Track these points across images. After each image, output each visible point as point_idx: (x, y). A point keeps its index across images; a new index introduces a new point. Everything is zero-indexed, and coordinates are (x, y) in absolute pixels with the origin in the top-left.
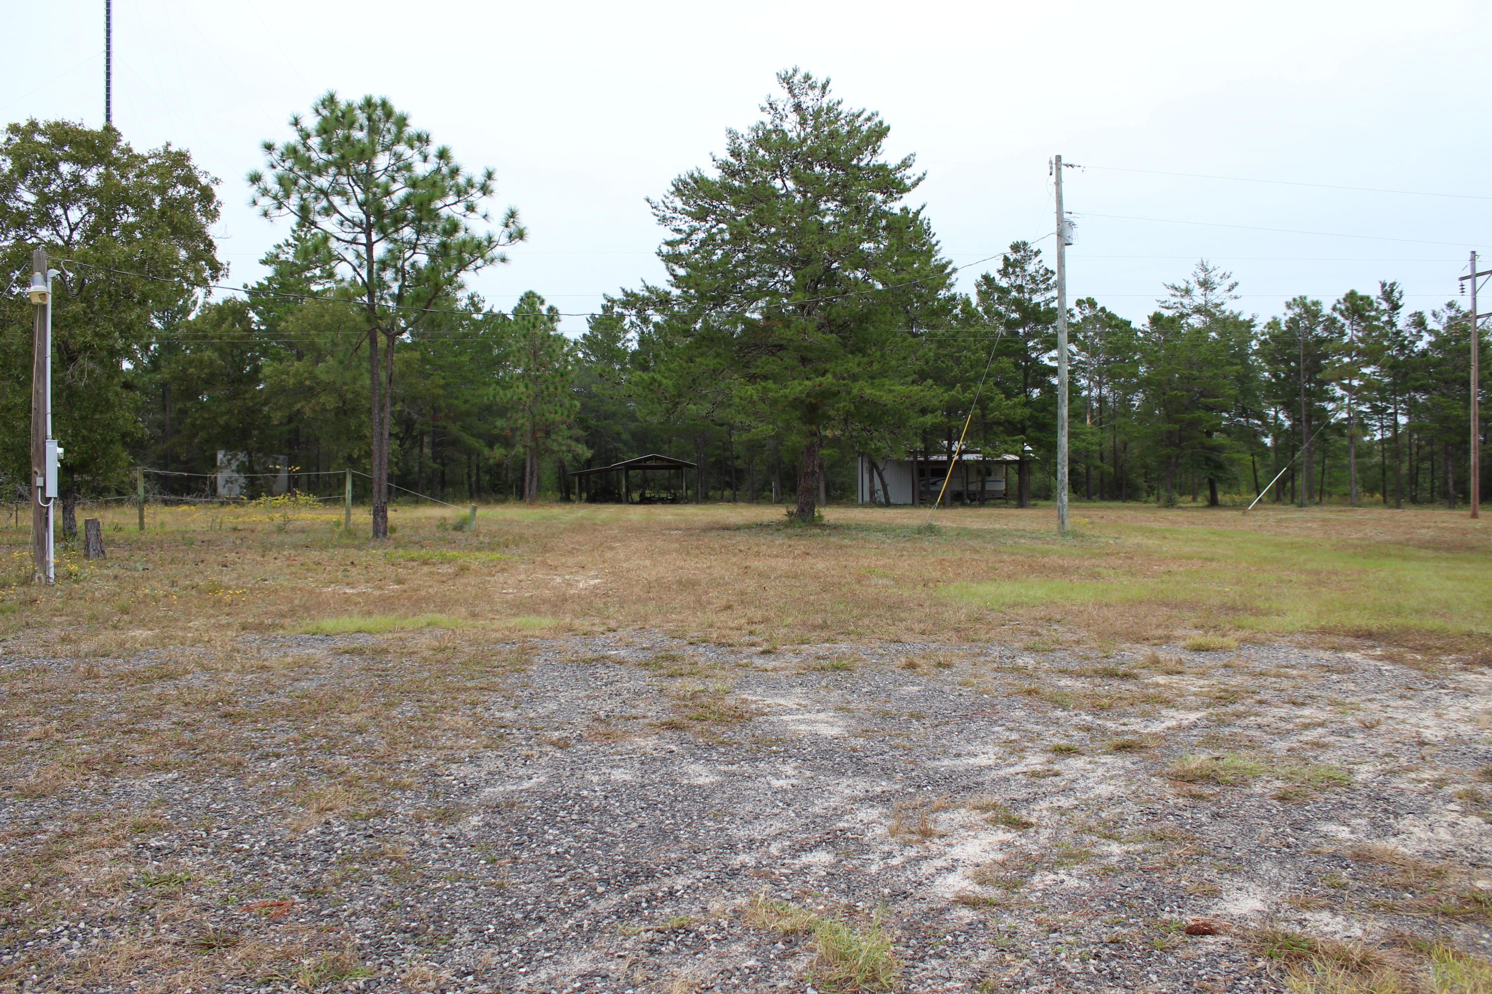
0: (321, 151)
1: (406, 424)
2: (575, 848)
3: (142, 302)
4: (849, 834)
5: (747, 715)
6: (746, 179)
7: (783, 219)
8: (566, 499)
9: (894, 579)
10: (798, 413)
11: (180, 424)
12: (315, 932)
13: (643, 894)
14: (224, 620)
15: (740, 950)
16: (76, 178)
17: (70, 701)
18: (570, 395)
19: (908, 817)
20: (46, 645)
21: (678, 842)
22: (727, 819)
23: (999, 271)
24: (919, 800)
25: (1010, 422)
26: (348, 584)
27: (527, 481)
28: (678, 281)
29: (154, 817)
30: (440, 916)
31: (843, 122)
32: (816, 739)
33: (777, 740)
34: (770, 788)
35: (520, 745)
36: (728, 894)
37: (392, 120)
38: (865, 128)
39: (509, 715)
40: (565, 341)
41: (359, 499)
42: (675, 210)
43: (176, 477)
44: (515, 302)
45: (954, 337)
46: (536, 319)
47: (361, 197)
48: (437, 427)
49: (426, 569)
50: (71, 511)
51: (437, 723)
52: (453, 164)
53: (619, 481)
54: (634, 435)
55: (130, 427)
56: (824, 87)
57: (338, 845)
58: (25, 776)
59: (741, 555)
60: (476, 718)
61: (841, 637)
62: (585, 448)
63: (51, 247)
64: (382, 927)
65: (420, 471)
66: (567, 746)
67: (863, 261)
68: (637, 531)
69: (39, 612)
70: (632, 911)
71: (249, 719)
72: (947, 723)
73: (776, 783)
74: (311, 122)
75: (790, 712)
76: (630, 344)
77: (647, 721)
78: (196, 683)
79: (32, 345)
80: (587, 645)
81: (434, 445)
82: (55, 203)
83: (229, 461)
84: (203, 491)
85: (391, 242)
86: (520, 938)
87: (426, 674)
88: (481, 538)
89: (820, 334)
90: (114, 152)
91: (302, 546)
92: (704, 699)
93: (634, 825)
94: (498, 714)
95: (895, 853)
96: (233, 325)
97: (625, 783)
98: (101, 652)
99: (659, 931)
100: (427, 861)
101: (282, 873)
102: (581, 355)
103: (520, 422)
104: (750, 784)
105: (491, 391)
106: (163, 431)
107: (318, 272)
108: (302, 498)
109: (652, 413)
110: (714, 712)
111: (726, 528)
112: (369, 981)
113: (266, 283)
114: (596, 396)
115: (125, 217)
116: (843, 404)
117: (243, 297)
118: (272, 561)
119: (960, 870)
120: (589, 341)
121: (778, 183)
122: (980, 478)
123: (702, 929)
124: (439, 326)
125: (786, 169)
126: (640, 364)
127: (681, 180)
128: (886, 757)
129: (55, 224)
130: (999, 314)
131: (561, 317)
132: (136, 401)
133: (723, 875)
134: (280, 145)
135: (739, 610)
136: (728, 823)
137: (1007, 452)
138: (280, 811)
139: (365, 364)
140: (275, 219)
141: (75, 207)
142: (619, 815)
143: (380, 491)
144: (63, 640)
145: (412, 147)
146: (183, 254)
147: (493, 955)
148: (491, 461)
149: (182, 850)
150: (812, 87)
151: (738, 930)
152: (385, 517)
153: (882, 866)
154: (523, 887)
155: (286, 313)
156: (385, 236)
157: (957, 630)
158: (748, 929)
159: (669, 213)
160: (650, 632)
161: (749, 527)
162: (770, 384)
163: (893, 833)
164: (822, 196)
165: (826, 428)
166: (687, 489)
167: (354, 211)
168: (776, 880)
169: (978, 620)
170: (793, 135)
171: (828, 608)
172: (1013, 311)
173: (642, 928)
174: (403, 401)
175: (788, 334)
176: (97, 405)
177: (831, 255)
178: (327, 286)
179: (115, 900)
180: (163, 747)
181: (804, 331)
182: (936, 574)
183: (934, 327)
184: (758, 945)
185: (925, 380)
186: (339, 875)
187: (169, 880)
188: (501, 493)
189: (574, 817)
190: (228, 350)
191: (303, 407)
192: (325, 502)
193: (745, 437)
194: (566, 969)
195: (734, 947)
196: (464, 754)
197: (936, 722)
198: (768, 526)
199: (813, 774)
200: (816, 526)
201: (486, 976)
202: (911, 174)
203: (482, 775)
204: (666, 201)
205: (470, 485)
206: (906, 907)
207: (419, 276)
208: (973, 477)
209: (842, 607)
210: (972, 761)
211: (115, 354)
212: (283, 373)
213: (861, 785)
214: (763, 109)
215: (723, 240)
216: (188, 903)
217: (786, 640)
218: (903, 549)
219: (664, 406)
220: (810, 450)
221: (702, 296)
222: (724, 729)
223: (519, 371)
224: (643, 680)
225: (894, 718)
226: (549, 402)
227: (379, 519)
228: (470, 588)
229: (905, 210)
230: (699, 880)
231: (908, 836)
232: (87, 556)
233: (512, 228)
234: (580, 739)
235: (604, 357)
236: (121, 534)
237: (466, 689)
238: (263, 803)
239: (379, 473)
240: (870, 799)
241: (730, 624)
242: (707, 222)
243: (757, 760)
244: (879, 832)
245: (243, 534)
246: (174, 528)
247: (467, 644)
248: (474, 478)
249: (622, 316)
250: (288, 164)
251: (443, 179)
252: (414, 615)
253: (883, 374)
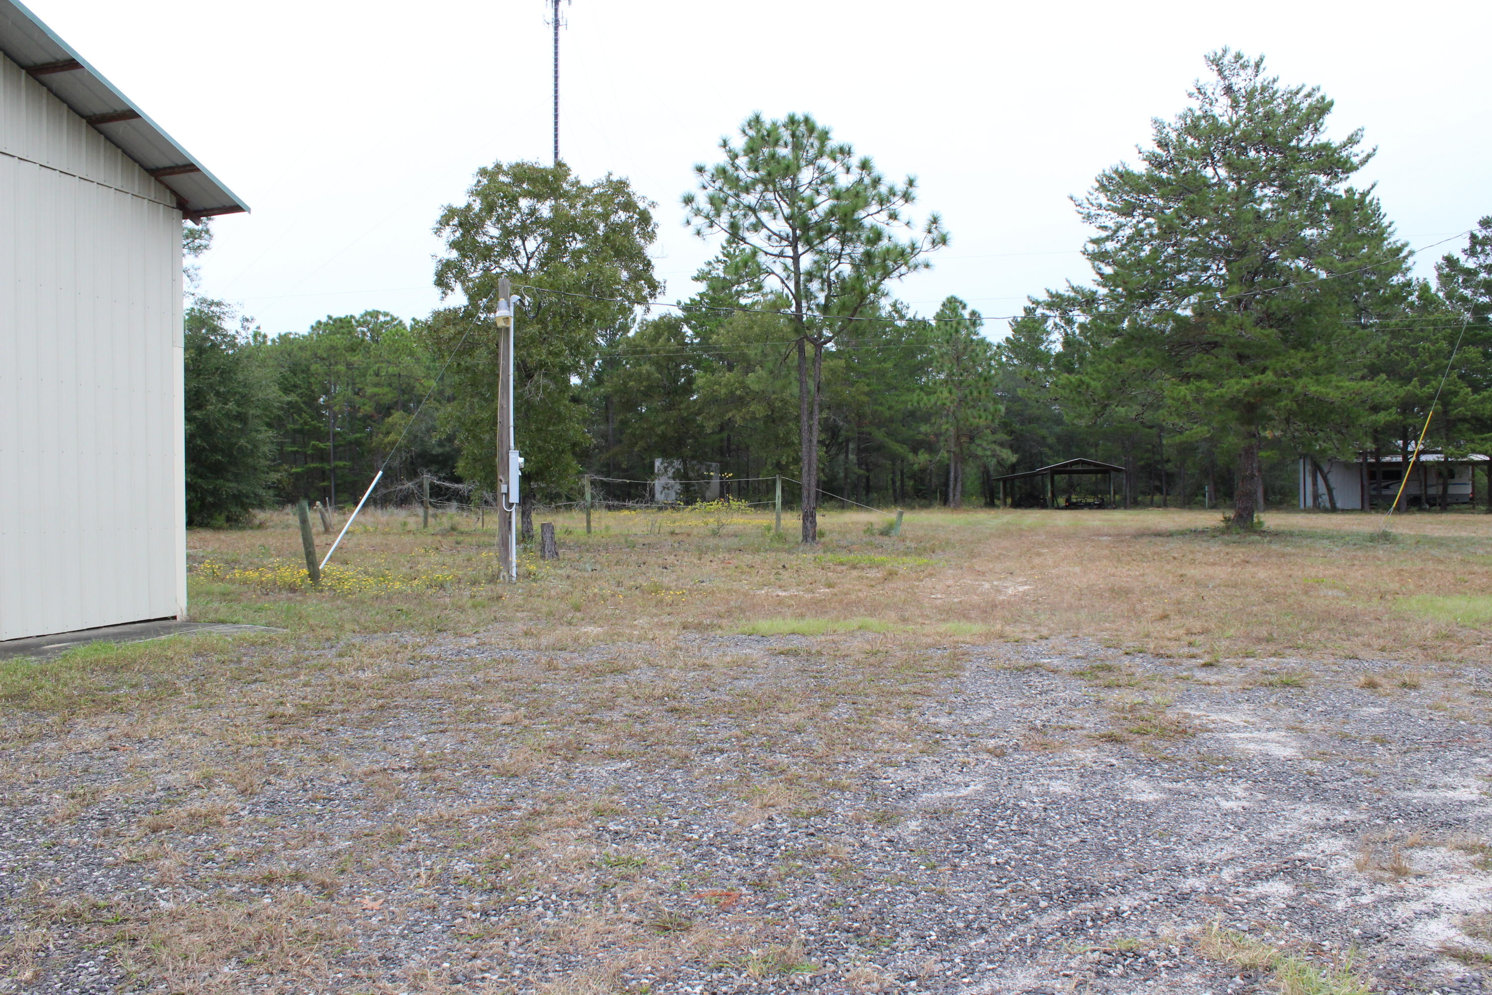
0: (749, 169)
1: (832, 431)
2: (1016, 860)
3: (589, 322)
4: (1309, 865)
5: (1190, 731)
6: (1175, 170)
7: (1216, 210)
8: (991, 504)
9: (1345, 590)
10: (1236, 413)
11: (621, 434)
12: (761, 924)
13: (1088, 912)
14: (666, 619)
15: (1194, 981)
16: (533, 212)
17: (535, 690)
18: (994, 399)
19: (1377, 851)
20: (512, 638)
21: (1123, 860)
22: (1173, 839)
23: (1464, 251)
24: (1389, 833)
25: (1478, 419)
26: (780, 587)
27: (952, 486)
28: (1105, 280)
29: (612, 802)
30: (882, 919)
31: (1280, 101)
32: (1267, 760)
33: (1225, 758)
34: (1219, 809)
35: (956, 751)
36: (1179, 919)
37: (815, 135)
38: (1305, 106)
39: (944, 721)
40: (989, 345)
41: (789, 503)
42: (1100, 206)
43: (618, 484)
44: (938, 308)
45: (1409, 327)
46: (959, 323)
47: (787, 211)
48: (862, 433)
49: (855, 573)
50: (529, 516)
51: (873, 726)
52: (875, 174)
53: (1044, 486)
54: (1059, 438)
55: (579, 438)
56: (1257, 65)
57: (781, 841)
58: (500, 757)
59: (1176, 562)
60: (912, 723)
61: (1289, 651)
62: (1009, 452)
63: (512, 275)
64: (826, 925)
65: (846, 477)
66: (1004, 754)
67: (1305, 250)
68: (1066, 537)
69: (504, 607)
70: (1077, 930)
71: (693, 715)
72: (1417, 750)
73: (1226, 805)
74: (739, 143)
75: (1237, 729)
76: (1053, 346)
77: (1085, 732)
78: (644, 678)
79: (497, 365)
80: (1019, 652)
81: (859, 451)
82: (515, 235)
83: (666, 468)
84: (643, 496)
85: (817, 253)
86: (962, 947)
87: (860, 677)
88: (908, 543)
89: (1258, 329)
90: (564, 185)
91: (735, 550)
92: (1144, 712)
93: (1075, 840)
94: (932, 720)
95: (1363, 890)
96: (669, 340)
97: (1064, 796)
98: (559, 646)
99: (1105, 952)
100: (867, 863)
101: (729, 864)
102: (1004, 359)
103: (944, 427)
104: (1197, 804)
105: (915, 396)
106: (607, 441)
107: (746, 286)
108: (735, 504)
109: (1080, 416)
110: (1155, 727)
111: (1158, 534)
112: (815, 977)
113: (698, 298)
114: (1020, 399)
115: (574, 244)
116: (1285, 403)
117: (678, 313)
118: (709, 564)
119: (1444, 917)
120: (1013, 345)
121: (1209, 172)
122: (1441, 481)
123: (1152, 954)
124: (863, 333)
125: (1217, 156)
126: (1065, 367)
127: (1105, 175)
128: (1348, 783)
129: (515, 254)
130: (1464, 299)
131: (984, 321)
132: (584, 413)
133: (1172, 899)
134: (710, 168)
135: (1176, 620)
136: (1175, 843)
137: (1474, 452)
138: (726, 804)
139: (794, 374)
140: (707, 237)
141: (531, 238)
142: (1059, 829)
143: (809, 497)
144: (526, 634)
145: (835, 160)
146: (624, 275)
147: (936, 962)
148: (916, 467)
149: (637, 835)
150: (1244, 67)
151: (1190, 959)
152: (814, 523)
153: (1350, 904)
154: (963, 896)
155: (717, 327)
156: (811, 247)
157: (1423, 648)
158: (1202, 959)
159: (1093, 211)
160: (1083, 640)
161: (1182, 533)
162: (1205, 384)
163: (1361, 867)
164: (1257, 182)
165: (1265, 429)
166: (1115, 493)
167: (781, 226)
168: (1230, 908)
169: (1447, 637)
170: (1224, 120)
171: (1273, 620)
172: (1482, 295)
173: (1089, 948)
174: (829, 408)
175: (1224, 330)
176: (551, 418)
177: (1269, 245)
178: (756, 298)
179: (581, 876)
180: (617, 737)
181: (1241, 326)
182: (1394, 586)
183: (1388, 316)
184: (1214, 977)
185: (1377, 374)
186: (783, 870)
187: (628, 862)
188: (925, 498)
189: (1014, 827)
190: (664, 364)
191: (734, 416)
192: (755, 506)
193: (1178, 439)
194: (1010, 983)
195: (1187, 977)
196: (901, 758)
197: (1404, 748)
198: (1203, 532)
199: (1265, 797)
200: (1255, 532)
201: (929, 983)
202: (1357, 152)
203: (919, 779)
204: (1090, 198)
205: (895, 491)
206: (1381, 952)
207: (844, 286)
208: (1432, 479)
209: (1288, 619)
210: (1450, 794)
211: (566, 370)
212: (715, 384)
213: (1321, 813)
214: (1190, 95)
215: (1151, 235)
216: (645, 886)
217: (1229, 653)
218: (1354, 557)
219: (1092, 409)
220: (1249, 452)
221: (1130, 294)
222: (1167, 744)
223: (942, 376)
224: (1079, 690)
225: (1354, 741)
226: (973, 407)
227: (808, 524)
228: (898, 593)
229: (1349, 191)
230: (1147, 902)
231: (1378, 873)
232: (543, 557)
233: (935, 234)
234: (1017, 748)
235: (1027, 360)
236: (572, 537)
237: (900, 694)
238: (710, 796)
239: (809, 480)
240: (1331, 829)
241: (1168, 634)
242: (1133, 217)
243: (1203, 778)
244: (1344, 865)
245: (681, 538)
246: (618, 531)
247: (898, 648)
248: (898, 484)
249: (1045, 318)
250: (718, 184)
251: (866, 189)
252: (845, 618)
253: (1330, 369)
